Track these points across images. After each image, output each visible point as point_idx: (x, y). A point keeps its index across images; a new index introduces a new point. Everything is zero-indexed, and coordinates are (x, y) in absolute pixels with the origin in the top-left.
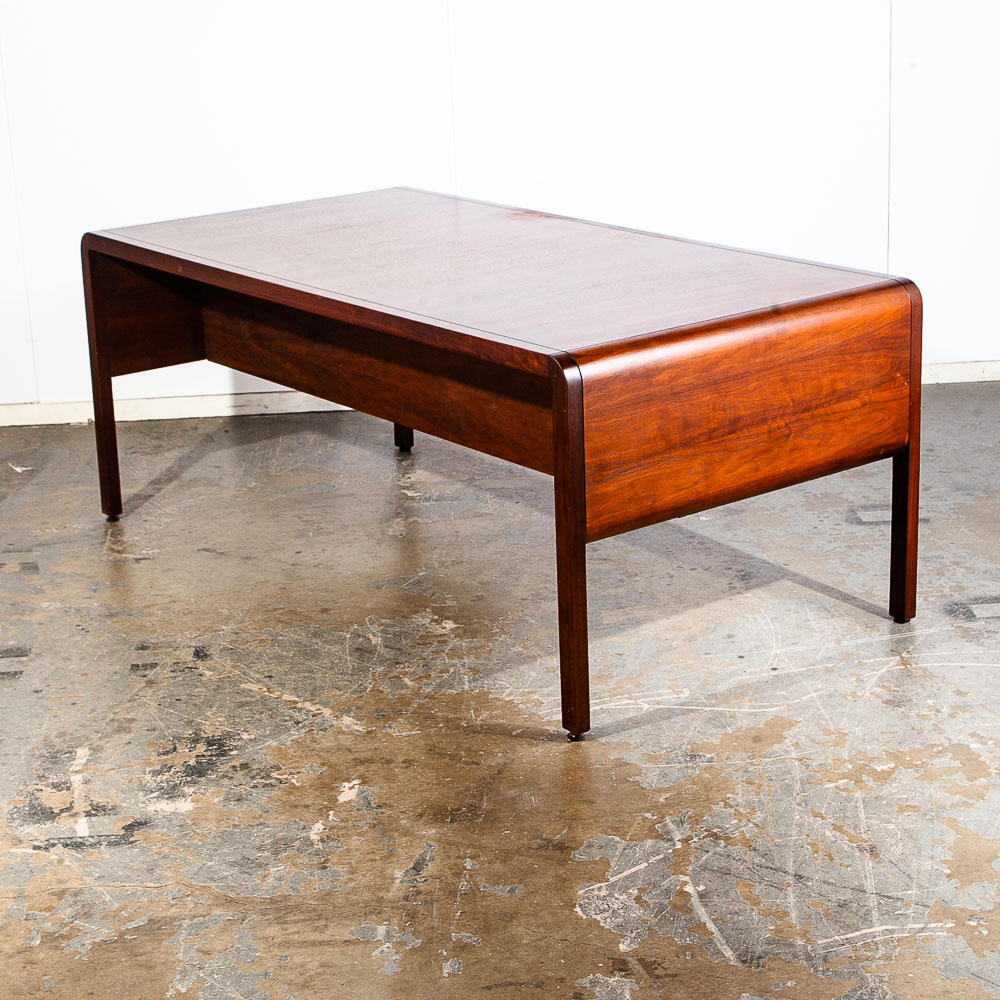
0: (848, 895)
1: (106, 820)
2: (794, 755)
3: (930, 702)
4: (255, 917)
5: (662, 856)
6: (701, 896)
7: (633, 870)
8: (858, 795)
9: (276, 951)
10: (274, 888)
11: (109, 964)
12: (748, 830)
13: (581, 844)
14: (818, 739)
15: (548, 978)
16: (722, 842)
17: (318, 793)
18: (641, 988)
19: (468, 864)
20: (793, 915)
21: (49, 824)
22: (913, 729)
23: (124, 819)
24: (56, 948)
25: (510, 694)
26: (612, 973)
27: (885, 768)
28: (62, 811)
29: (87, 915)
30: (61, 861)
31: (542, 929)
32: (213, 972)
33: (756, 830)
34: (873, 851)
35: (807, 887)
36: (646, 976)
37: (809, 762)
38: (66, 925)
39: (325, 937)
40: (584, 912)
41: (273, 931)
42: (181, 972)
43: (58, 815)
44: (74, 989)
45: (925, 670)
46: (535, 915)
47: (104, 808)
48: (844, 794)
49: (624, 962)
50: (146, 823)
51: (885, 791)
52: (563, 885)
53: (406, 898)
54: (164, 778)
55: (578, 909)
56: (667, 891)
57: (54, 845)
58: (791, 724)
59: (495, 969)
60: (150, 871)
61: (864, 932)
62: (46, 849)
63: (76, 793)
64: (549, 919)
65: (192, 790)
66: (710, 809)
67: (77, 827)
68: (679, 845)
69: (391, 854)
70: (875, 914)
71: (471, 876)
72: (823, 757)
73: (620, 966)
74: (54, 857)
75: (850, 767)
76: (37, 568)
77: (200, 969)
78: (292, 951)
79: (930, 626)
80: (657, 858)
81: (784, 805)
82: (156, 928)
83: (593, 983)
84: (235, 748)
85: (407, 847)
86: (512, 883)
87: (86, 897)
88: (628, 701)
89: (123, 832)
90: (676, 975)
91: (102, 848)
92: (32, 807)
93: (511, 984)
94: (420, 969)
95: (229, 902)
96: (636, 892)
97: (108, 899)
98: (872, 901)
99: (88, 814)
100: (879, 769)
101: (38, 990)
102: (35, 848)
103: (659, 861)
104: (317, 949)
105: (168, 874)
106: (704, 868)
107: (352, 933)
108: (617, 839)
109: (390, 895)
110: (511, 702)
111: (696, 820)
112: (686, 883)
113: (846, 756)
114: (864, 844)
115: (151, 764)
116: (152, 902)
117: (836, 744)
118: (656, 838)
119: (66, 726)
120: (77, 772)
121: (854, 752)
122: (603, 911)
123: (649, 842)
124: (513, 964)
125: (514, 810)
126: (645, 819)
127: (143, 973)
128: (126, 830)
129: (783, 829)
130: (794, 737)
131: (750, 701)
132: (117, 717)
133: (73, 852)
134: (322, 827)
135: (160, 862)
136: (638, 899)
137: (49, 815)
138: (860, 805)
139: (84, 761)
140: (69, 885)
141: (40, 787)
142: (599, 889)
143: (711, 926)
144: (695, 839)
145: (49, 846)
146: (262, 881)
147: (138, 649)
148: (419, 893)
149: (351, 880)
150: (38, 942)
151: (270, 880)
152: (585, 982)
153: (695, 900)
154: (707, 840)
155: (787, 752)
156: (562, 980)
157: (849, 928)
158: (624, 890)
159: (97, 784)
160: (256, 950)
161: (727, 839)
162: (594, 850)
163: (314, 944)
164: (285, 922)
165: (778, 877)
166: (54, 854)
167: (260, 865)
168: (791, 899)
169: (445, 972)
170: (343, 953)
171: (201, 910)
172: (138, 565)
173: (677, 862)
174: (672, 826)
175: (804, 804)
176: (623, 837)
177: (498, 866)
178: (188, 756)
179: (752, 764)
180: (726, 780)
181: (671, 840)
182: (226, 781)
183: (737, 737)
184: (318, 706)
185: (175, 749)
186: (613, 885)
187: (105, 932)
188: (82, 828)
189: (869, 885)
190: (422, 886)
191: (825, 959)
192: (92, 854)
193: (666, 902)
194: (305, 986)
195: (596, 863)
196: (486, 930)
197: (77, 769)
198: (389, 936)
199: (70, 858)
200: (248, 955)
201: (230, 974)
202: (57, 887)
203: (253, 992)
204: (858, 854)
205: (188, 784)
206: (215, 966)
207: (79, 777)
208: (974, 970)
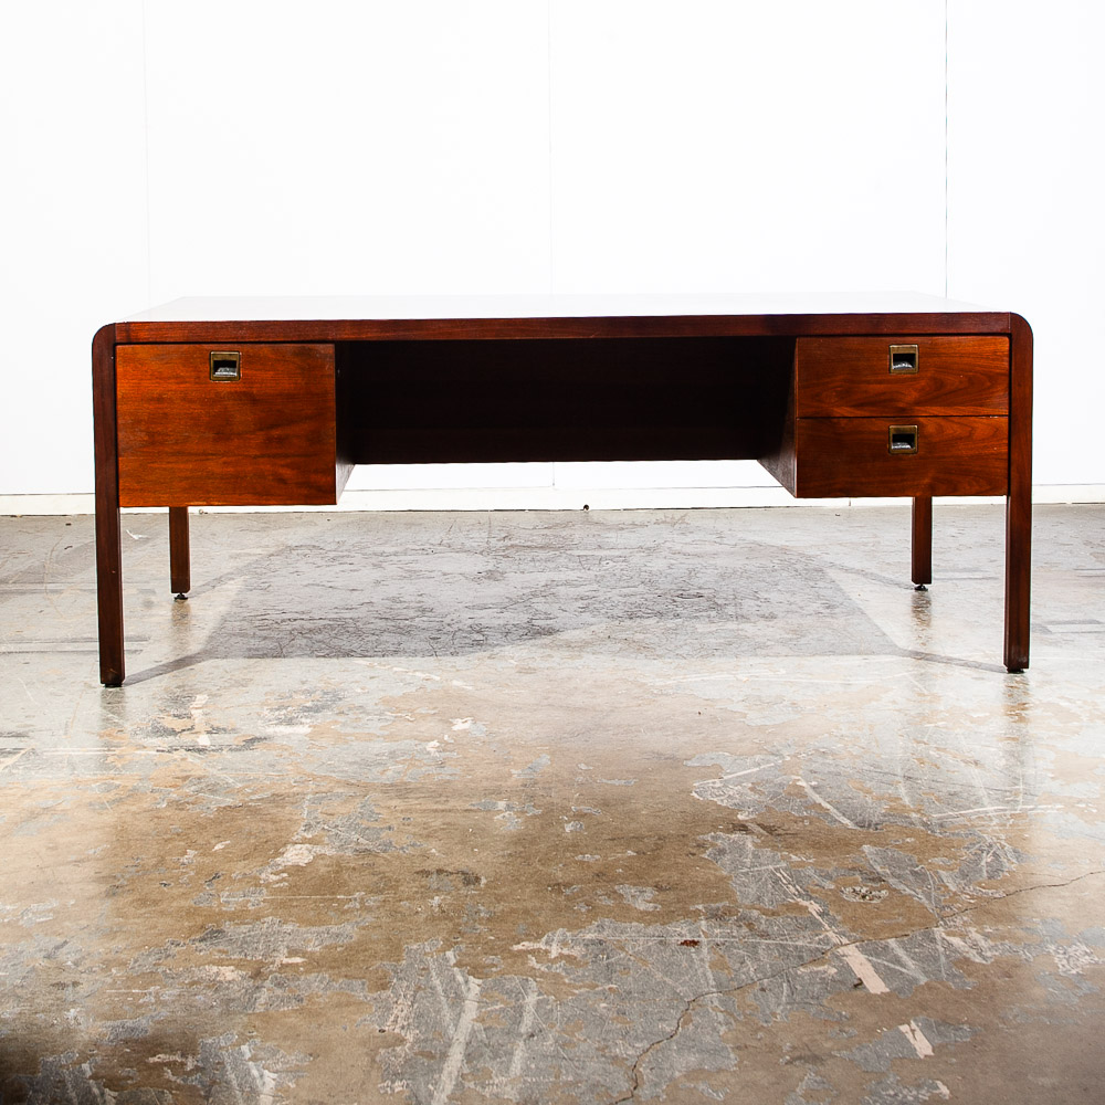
1: (227, 736)
4: (378, 795)
5: (773, 765)
6: (815, 787)
7: (745, 772)
10: (393, 777)
13: (692, 756)
15: (669, 834)
17: (432, 724)
18: (763, 841)
19: (584, 767)
20: (906, 799)
21: (171, 738)
23: (244, 735)
26: (732, 833)
28: (183, 731)
31: (660, 806)
35: (917, 783)
36: (766, 834)
39: (446, 807)
40: (701, 796)
41: (395, 802)
43: (179, 732)
46: (653, 797)
47: (224, 730)
50: (265, 739)
53: (524, 786)
54: (282, 713)
55: (694, 794)
56: (780, 785)
57: (177, 750)
59: (617, 828)
61: (976, 810)
62: (169, 752)
63: (196, 721)
64: (665, 800)
65: (308, 721)
67: (198, 740)
68: (789, 758)
69: (507, 760)
70: (986, 800)
71: (586, 773)
73: (743, 828)
78: (414, 815)
80: (768, 765)
82: (277, 800)
83: (715, 838)
84: (350, 697)
85: (522, 756)
86: (628, 778)
88: (727, 676)
89: (244, 743)
90: (796, 834)
91: (224, 752)
92: (155, 728)
93: (634, 837)
94: (542, 828)
95: (349, 785)
96: (750, 784)
97: (231, 781)
98: (982, 792)
99: (208, 732)
103: (770, 768)
104: (440, 815)
105: (290, 768)
106: (816, 771)
107: (472, 805)
109: (509, 784)
111: (803, 744)
112: (798, 780)
115: (268, 705)
118: (765, 754)
119: (186, 682)
120: (196, 708)
122: (717, 796)
123: (760, 757)
124: (634, 825)
128: (247, 742)
129: (888, 750)
132: (234, 678)
133: (197, 754)
134: (437, 744)
135: (281, 760)
136: (752, 789)
137: (170, 733)
139: (204, 702)
140: (192, 773)
141: (161, 716)
142: (714, 783)
143: (825, 805)
144: (804, 755)
145: (172, 750)
146: (382, 774)
148: (537, 782)
149: (469, 774)
151: (390, 773)
152: (707, 837)
153: (808, 790)
154: (815, 755)
156: (683, 836)
157: (960, 808)
158: (738, 783)
159: (217, 715)
161: (835, 755)
162: (706, 760)
163: (435, 811)
164: (407, 798)
165: (890, 777)
166: (176, 755)
167: (379, 764)
168: (903, 790)
169: (567, 830)
170: (465, 817)
171: (324, 790)
173: (788, 768)
174: (780, 747)
176: (733, 753)
177: (612, 768)
178: (303, 700)
181: (780, 755)
185: (291, 696)
186: (726, 781)
188: (203, 741)
189: (977, 782)
190: (539, 779)
191: (941, 826)
192: (214, 756)
193: (780, 791)
194: (428, 836)
195: (709, 767)
196: (604, 805)
197: (198, 706)
198: (509, 808)
199: (191, 757)
200: (371, 817)
201: (352, 827)
202: (180, 774)
203: (378, 838)
204: (963, 764)
205: (306, 717)
206: (339, 823)
207: (200, 711)
208: (1088, 832)
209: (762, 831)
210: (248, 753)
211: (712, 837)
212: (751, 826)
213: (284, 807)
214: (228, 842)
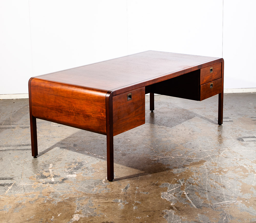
0: (219, 195)
1: (58, 178)
2: (206, 168)
3: (235, 157)
4: (92, 198)
5: (179, 187)
6: (188, 195)
7: (173, 189)
8: (220, 175)
9: (97, 204)
10: (96, 192)
11: (61, 206)
12: (197, 182)
13: (161, 184)
14: (211, 164)
15: (156, 210)
16: (192, 185)
17: (103, 173)
18: (176, 212)
19: (137, 188)
20: (208, 199)
21: (45, 179)
22: (231, 163)
23: (62, 178)
24: (50, 203)
26: (169, 209)
27: (226, 170)
28: (48, 176)
29: (56, 197)
30: (49, 186)
31: (154, 201)
32: (84, 208)
33: (199, 182)
34: (224, 187)
35: (210, 193)
36: (177, 210)
37: (209, 169)
38: (52, 199)
39: (108, 201)
40: (163, 197)
41: (96, 200)
42: (77, 208)
43: (47, 177)
44: (55, 211)
46: (152, 198)
47: (57, 176)
48: (217, 175)
49: (172, 207)
50: (67, 179)
51: (226, 175)
52: (158, 192)
53: (124, 194)
54: (70, 170)
55: (161, 197)
56: (180, 194)
57: (47, 183)
58: (205, 161)
59: (145, 208)
60: (69, 188)
61: (223, 202)
62: (45, 184)
63: (51, 173)
64: (155, 199)
65: (76, 173)
66: (189, 178)
67: (52, 179)
68: (182, 185)
69: (120, 186)
70: (225, 199)
71: (138, 190)
72: (212, 168)
74: (47, 185)
75: (218, 170)
77: (81, 207)
78: (101, 204)
79: (234, 142)
80: (178, 187)
81: (204, 177)
82: (71, 199)
83: (166, 211)
84: (84, 164)
85: (124, 184)
86: (147, 192)
87: (55, 193)
88: (169, 156)
89: (62, 181)
90: (183, 210)
91: (58, 184)
92: (41, 176)
93: (148, 211)
94: (129, 208)
95: (86, 194)
96: (174, 194)
97: (60, 194)
98: (224, 196)
99: (54, 177)
100: (224, 171)
101: (47, 211)
102: (43, 183)
103: (178, 188)
104: (106, 204)
105: (72, 189)
106: (188, 189)
107: (113, 201)
108: (169, 183)
109: (121, 193)
110: (144, 156)
111: (186, 180)
112: (184, 192)
113: (217, 168)
114: (222, 185)
115: (66, 167)
116: (70, 194)
117: (215, 165)
118: (177, 183)
119: (47, 159)
120: (50, 169)
121: (219, 167)
122: (166, 197)
123: (176, 184)
124: (148, 207)
125: (146, 177)
126: (174, 180)
127: (69, 208)
128: (62, 180)
129: (204, 182)
130: (206, 164)
131: (196, 157)
132: (58, 158)
133: (51, 184)
134: (105, 180)
135: (71, 187)
136: (174, 195)
137: (45, 177)
138: (221, 178)
139: (52, 166)
140: (51, 191)
141: (42, 172)
142: (166, 193)
143: (190, 201)
144: (186, 184)
145: (46, 183)
146: (93, 190)
147: (61, 144)
148: (127, 193)
149: (112, 191)
150: (46, 202)
151: (95, 190)
152: (164, 211)
153: (186, 196)
154: (188, 184)
155: (204, 167)
156: (159, 210)
157: (219, 201)
158: (171, 193)
159: (55, 171)
160: (93, 204)
161: (193, 184)
162: (164, 185)
163: (105, 203)
164: (99, 199)
165: (204, 191)
167: (92, 187)
168: (207, 196)
169: (134, 209)
170: (112, 205)
171: (81, 196)
172: (59, 127)
173: (182, 188)
174: (180, 181)
175: (209, 177)
176: (170, 183)
177: (143, 188)
178: (74, 166)
179: (197, 169)
180: (191, 172)
181: (180, 184)
182: (83, 171)
183: (193, 164)
184: (102, 156)
185: (71, 164)
186: (169, 192)
187: (60, 200)
188: (53, 180)
189: (224, 193)
190: (127, 192)
191: (215, 207)
192: (55, 185)
193: (180, 196)
194: (104, 211)
195: (165, 188)
196: (142, 200)
197: (50, 168)
198: (121, 202)
199: (51, 186)
200: (91, 205)
201: (88, 208)
202: (49, 191)
203: (93, 212)
204: (221, 187)
205: (75, 171)
206: (84, 207)
208: (247, 210)
209: (176, 209)
210: (63, 184)
211: (165, 211)
213: (72, 202)
214: (61, 214)
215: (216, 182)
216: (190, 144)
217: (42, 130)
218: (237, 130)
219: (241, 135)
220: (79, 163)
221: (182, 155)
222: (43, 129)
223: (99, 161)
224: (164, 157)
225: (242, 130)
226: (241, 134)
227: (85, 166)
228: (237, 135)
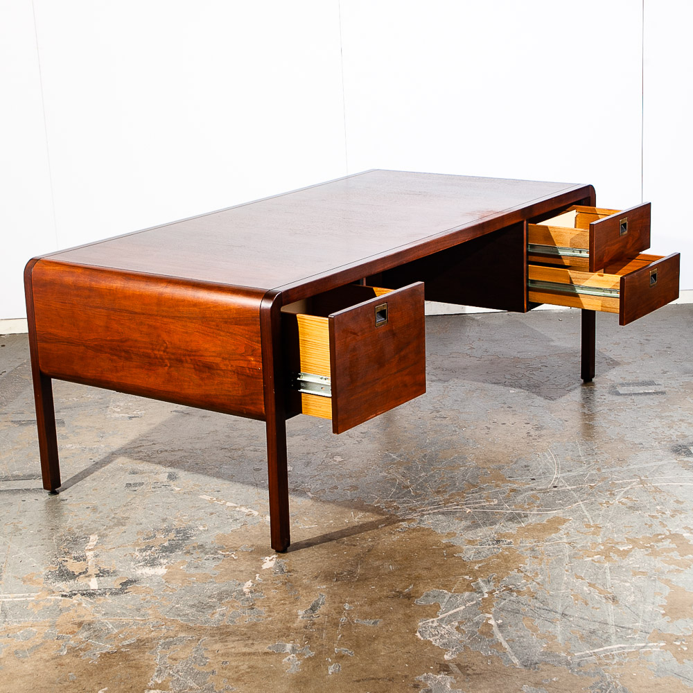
0: (596, 626)
1: (109, 579)
2: (565, 540)
3: (658, 507)
4: (206, 638)
5: (474, 602)
6: (499, 626)
7: (455, 611)
8: (607, 565)
9: (220, 659)
10: (219, 620)
11: (111, 666)
12: (532, 586)
13: (421, 594)
14: (582, 530)
15: (397, 675)
16: (515, 594)
17: (249, 563)
18: (457, 682)
19: (347, 606)
20: (559, 638)
21: (72, 582)
22: (646, 524)
23: (121, 578)
24: (77, 656)
25: (378, 502)
26: (439, 673)
27: (626, 548)
28: (80, 574)
29: (98, 637)
30: (80, 604)
31: (394, 646)
32: (178, 671)
33: (538, 586)
34: (614, 599)
35: (570, 621)
36: (461, 674)
37: (575, 545)
38: (83, 642)
39: (252, 650)
40: (422, 636)
41: (217, 646)
42: (158, 671)
43: (78, 576)
44: (89, 681)
45: (656, 487)
46: (390, 637)
47: (108, 572)
48: (597, 564)
49: (447, 666)
50: (135, 581)
51: (624, 563)
52: (409, 619)
53: (305, 627)
54: (148, 554)
55: (418, 634)
56: (477, 623)
57: (75, 594)
58: (565, 521)
59: (362, 670)
60: (138, 610)
61: (605, 648)
62: (70, 597)
63: (89, 563)
64: (399, 640)
65: (165, 561)
66: (508, 573)
67: (90, 583)
68: (486, 596)
69: (296, 599)
70: (613, 638)
71: (348, 614)
72: (585, 541)
73: (445, 668)
74: (75, 601)
75: (602, 547)
76: (64, 423)
77: (170, 669)
78: (231, 659)
79: (661, 460)
80: (472, 603)
81: (557, 571)
82: (141, 645)
83: (427, 678)
84: (195, 535)
85: (307, 596)
86: (375, 618)
87: (97, 626)
88: (456, 507)
89: (120, 586)
90: (481, 674)
91: (107, 596)
92: (61, 571)
93: (373, 679)
94: (314, 670)
95: (189, 629)
96: (457, 624)
97: (110, 626)
98: (612, 630)
99: (98, 576)
100: (621, 549)
101: (65, 681)
102: (62, 596)
103: (472, 605)
104: (247, 657)
105: (150, 612)
106: (502, 609)
107: (269, 648)
108: (446, 591)
109: (295, 625)
110: (379, 507)
111: (498, 580)
112: (490, 618)
113: (600, 541)
114: (609, 595)
115: (139, 545)
116: (139, 629)
117: (594, 533)
118: (471, 591)
119: (83, 521)
120: (90, 550)
121: (605, 539)
122: (433, 636)
123: (467, 594)
124: (374, 667)
125: (378, 574)
126: (464, 580)
127: (134, 671)
128: (122, 585)
129: (555, 586)
130: (566, 529)
131: (538, 507)
132: (117, 516)
133: (88, 599)
134: (251, 584)
135: (145, 605)
136: (458, 628)
137: (72, 576)
138: (608, 571)
139: (95, 543)
140: (85, 618)
141: (66, 559)
142: (433, 622)
143: (505, 645)
144: (497, 592)
145: (72, 595)
146: (211, 616)
147: (130, 473)
148: (314, 624)
149: (270, 616)
150: (65, 653)
151: (217, 616)
152: (421, 678)
153: (495, 629)
154: (505, 592)
155: (561, 538)
156: (406, 677)
157: (596, 646)
158: (449, 622)
159: (103, 557)
160: (207, 658)
161: (519, 592)
162: (430, 598)
163: (244, 654)
164: (226, 641)
165: (551, 615)
166: (75, 600)
167: (210, 607)
168: (559, 628)
169: (330, 672)
170: (263, 660)
171: (172, 634)
172: (130, 421)
173: (485, 605)
174: (482, 584)
175: (570, 571)
176: (450, 590)
177: (367, 608)
178: (163, 540)
179: (537, 546)
180: (519, 556)
181: (481, 592)
182: (188, 556)
183: (528, 529)
184: (249, 510)
185: (155, 536)
186: (442, 620)
187: (109, 647)
188: (94, 584)
189: (611, 619)
190: (316, 620)
191: (579, 664)
192: (100, 600)
193: (476, 630)
194: (238, 680)
195: (431, 606)
196: (357, 646)
197: (90, 548)
198: (294, 650)
199: (85, 601)
200: (201, 661)
201: (189, 672)
202: (78, 620)
203: (205, 683)
204: (604, 601)
205: (163, 557)
206: (180, 668)
207: (92, 553)
208: (676, 671)
209: (459, 671)
210: (123, 597)
211: (425, 678)
212: (453, 666)
213: (144, 653)
214: (106, 689)
215: (590, 585)
216: (526, 466)
217: (78, 431)
218: (674, 422)
219: (685, 436)
220: (178, 532)
221: (496, 502)
222: (81, 427)
223: (240, 525)
224: (441, 510)
225: (690, 421)
226: (686, 433)
227: (195, 540)
228: (674, 438)
